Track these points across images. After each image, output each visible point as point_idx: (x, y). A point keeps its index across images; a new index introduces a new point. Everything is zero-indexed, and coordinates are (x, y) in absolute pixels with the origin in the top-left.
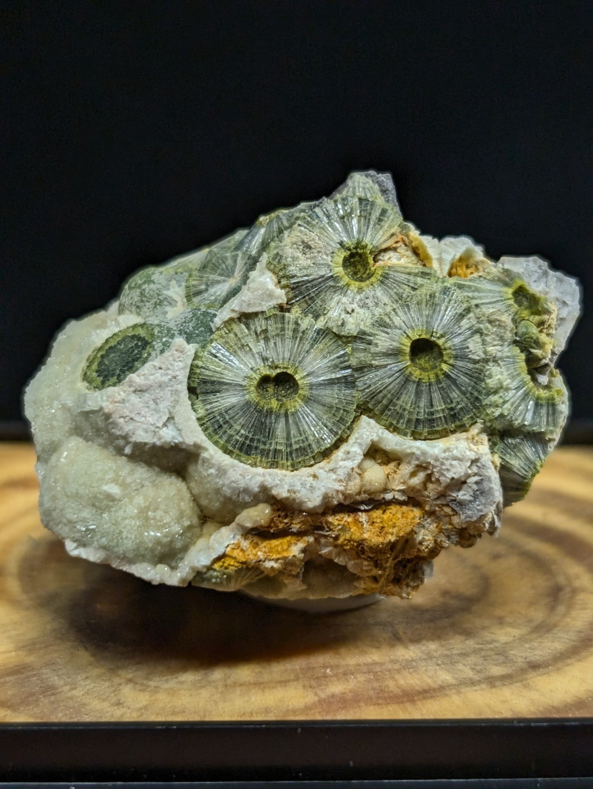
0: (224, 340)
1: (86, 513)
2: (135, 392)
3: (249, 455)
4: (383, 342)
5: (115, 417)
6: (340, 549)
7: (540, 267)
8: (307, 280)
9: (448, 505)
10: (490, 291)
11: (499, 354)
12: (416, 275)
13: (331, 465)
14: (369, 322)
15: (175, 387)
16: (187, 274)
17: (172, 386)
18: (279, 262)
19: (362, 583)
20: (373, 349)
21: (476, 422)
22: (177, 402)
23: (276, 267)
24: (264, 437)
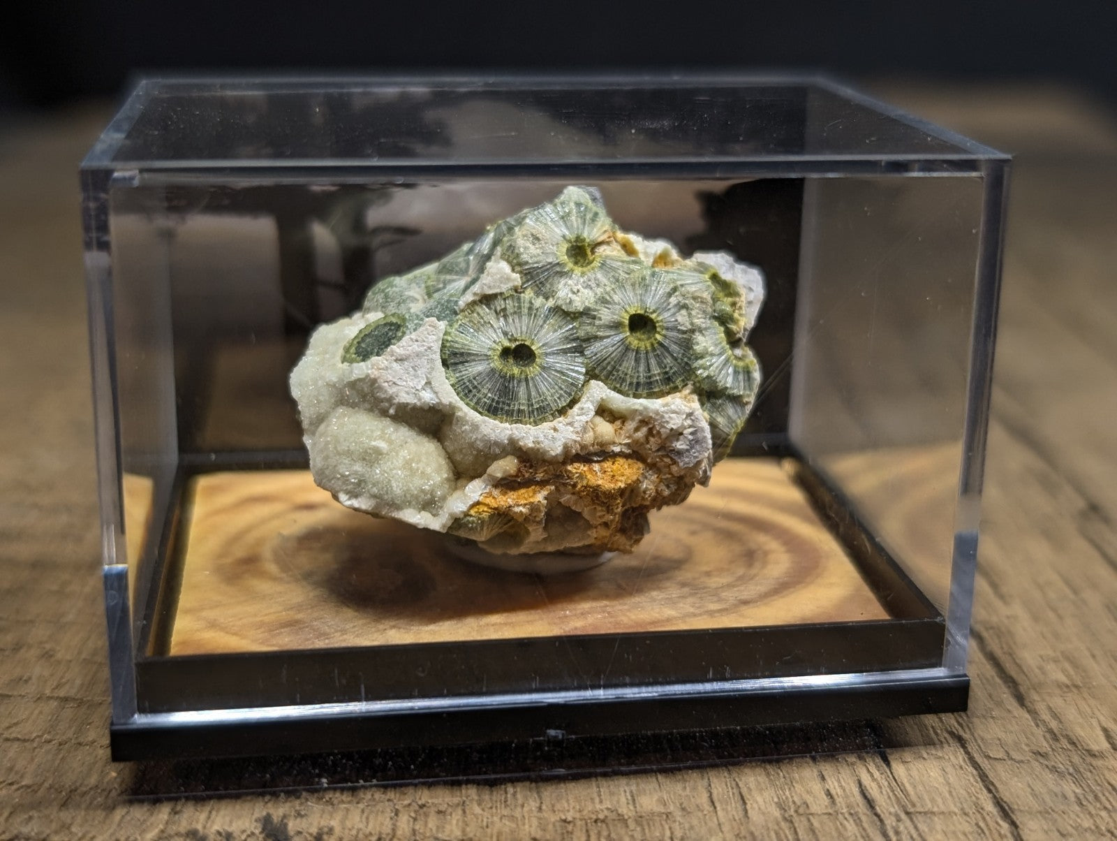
0: (468, 319)
1: (358, 467)
2: (395, 360)
3: (496, 415)
4: (606, 315)
5: (380, 382)
6: (579, 497)
7: (727, 262)
8: (538, 267)
9: (667, 456)
10: (691, 276)
11: (704, 326)
12: (627, 263)
13: (568, 421)
14: (592, 300)
15: (430, 356)
16: (425, 277)
17: (428, 355)
18: (512, 252)
19: (594, 531)
20: (597, 322)
21: (687, 385)
22: (433, 369)
23: (509, 256)
24: (508, 399)
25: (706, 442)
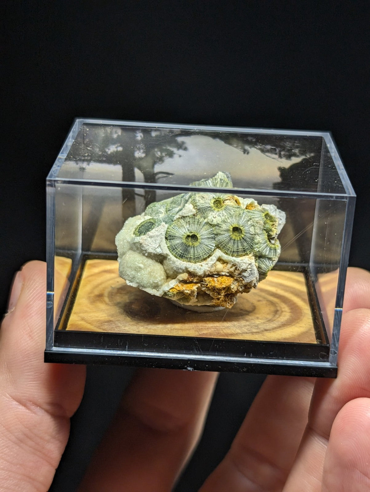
0: (176, 224)
1: (133, 272)
2: (149, 237)
3: (182, 258)
4: (224, 227)
5: (143, 244)
6: (208, 289)
7: (274, 208)
8: (202, 207)
9: (241, 277)
10: (258, 214)
11: (259, 233)
12: (236, 208)
13: (206, 263)
14: (220, 221)
15: (161, 237)
16: (166, 204)
17: (160, 236)
18: (194, 202)
19: (214, 300)
20: (221, 229)
21: (251, 253)
22: (161, 241)
23: (193, 203)
24: (187, 253)
25: (255, 274)
